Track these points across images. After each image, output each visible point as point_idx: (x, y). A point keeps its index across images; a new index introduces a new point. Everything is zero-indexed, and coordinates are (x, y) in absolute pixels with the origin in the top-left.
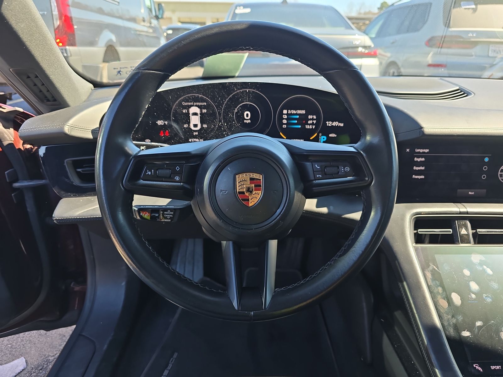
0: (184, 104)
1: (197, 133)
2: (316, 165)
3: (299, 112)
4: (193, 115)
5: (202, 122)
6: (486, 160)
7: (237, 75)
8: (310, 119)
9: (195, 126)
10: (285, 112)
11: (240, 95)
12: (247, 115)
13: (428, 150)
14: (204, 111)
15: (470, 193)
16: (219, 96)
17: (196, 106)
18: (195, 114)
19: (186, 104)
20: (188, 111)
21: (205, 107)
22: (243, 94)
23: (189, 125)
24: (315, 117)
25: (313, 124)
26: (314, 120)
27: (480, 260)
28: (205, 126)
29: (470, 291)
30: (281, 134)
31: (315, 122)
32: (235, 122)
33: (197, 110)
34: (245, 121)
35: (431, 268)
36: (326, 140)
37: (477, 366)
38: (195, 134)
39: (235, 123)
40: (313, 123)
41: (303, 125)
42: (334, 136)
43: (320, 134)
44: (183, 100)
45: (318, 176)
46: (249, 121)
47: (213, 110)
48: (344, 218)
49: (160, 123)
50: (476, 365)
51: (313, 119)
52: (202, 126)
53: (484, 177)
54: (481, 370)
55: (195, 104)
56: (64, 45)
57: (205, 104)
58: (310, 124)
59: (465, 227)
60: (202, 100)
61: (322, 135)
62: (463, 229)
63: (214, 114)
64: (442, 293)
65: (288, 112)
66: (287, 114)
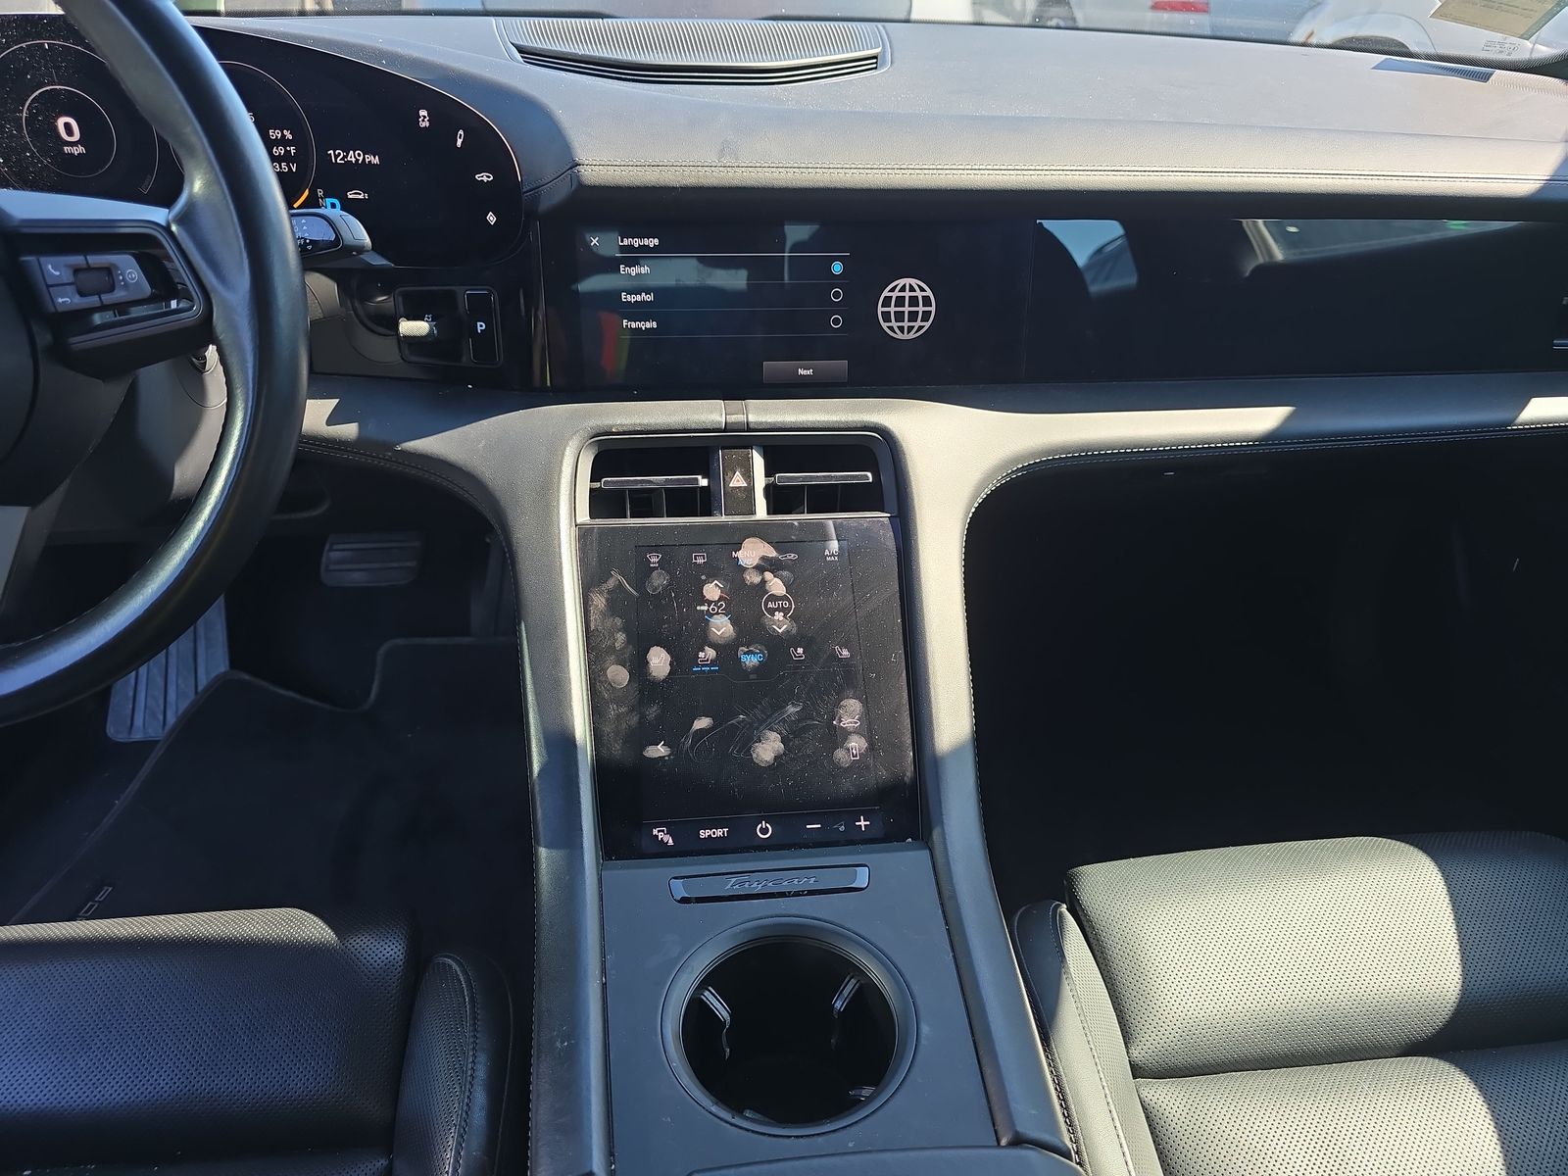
2: (50, 267)
6: (837, 268)
8: (277, 142)
11: (25, 61)
12: (67, 126)
13: (656, 241)
15: (801, 372)
22: (32, 57)
24: (288, 135)
25: (287, 157)
27: (763, 558)
29: (705, 640)
31: (292, 149)
32: (30, 150)
34: (67, 149)
35: (611, 583)
37: (663, 831)
39: (32, 156)
40: (287, 152)
42: (361, 197)
43: (320, 193)
45: (60, 300)
46: (80, 149)
48: (403, 452)
50: (659, 831)
51: (284, 141)
53: (836, 321)
54: (671, 841)
59: (741, 466)
61: (326, 196)
62: (737, 473)
64: (624, 648)
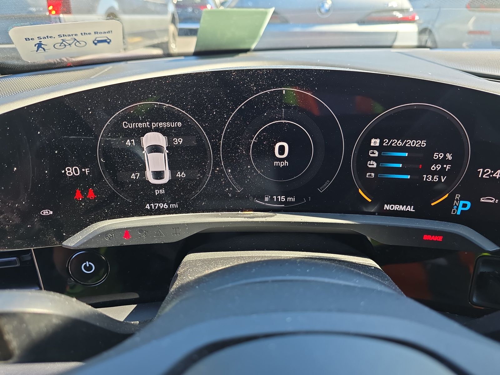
0: (126, 125)
1: (162, 191)
3: (411, 143)
4: (152, 152)
5: (173, 167)
7: (253, 47)
8: (437, 162)
9: (158, 175)
10: (375, 143)
11: (265, 102)
12: (282, 149)
14: (178, 141)
16: (215, 106)
17: (157, 130)
18: (156, 149)
19: (132, 126)
20: (139, 143)
21: (178, 132)
23: (143, 175)
24: (449, 157)
25: (441, 172)
26: (448, 162)
28: (181, 175)
30: (360, 191)
31: (448, 167)
32: (251, 164)
33: (161, 140)
34: (276, 163)
36: (469, 209)
38: (157, 192)
39: (251, 168)
40: (443, 169)
41: (417, 173)
42: (492, 201)
43: (458, 196)
44: (123, 118)
46: (286, 163)
47: (200, 139)
49: (70, 171)
51: (444, 161)
52: (173, 174)
55: (154, 125)
56: (57, 13)
57: (180, 124)
58: (433, 173)
60: (172, 116)
61: (461, 199)
63: (201, 148)
65: (381, 142)
66: (380, 148)
